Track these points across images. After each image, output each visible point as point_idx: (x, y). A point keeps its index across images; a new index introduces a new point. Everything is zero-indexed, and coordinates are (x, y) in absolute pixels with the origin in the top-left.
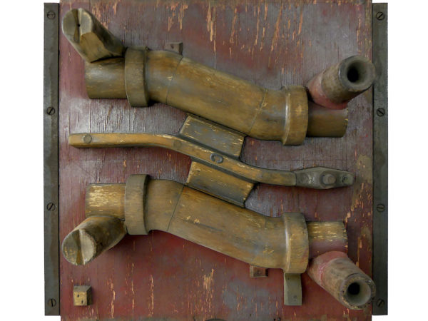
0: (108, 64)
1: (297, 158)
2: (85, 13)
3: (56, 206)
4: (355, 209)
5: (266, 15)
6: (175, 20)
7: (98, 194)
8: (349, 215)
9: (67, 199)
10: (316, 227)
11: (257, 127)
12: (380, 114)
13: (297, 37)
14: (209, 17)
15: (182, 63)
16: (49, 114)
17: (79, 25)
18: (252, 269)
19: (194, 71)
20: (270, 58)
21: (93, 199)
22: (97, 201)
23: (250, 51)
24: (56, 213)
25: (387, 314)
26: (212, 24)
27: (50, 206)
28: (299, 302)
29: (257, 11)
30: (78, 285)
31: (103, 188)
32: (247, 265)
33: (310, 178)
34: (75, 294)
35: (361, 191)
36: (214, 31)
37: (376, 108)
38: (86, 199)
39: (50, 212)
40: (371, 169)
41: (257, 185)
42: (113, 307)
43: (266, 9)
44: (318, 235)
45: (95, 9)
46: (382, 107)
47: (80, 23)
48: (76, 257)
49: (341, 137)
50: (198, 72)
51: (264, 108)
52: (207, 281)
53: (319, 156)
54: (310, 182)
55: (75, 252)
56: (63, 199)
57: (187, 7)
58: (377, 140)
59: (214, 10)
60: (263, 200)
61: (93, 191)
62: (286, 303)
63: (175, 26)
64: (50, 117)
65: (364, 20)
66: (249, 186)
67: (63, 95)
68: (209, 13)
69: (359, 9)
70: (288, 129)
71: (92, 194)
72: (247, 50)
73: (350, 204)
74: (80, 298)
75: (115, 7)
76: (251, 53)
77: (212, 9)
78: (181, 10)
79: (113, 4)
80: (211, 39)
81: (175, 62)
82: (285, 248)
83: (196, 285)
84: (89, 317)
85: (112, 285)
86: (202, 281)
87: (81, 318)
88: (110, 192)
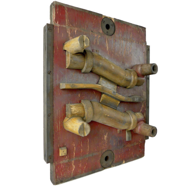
0: (78, 56)
1: (130, 93)
3: (52, 115)
6: (96, 40)
7: (74, 108)
8: (141, 110)
9: (57, 112)
12: (148, 79)
13: (130, 53)
14: (107, 42)
16: (49, 74)
17: (84, 42)
20: (123, 59)
22: (75, 111)
24: (52, 118)
25: (148, 139)
26: (107, 44)
27: (49, 115)
28: (131, 139)
29: (120, 42)
30: (61, 147)
32: (117, 129)
33: (136, 99)
35: (144, 103)
36: (108, 47)
39: (49, 118)
40: (146, 96)
42: (74, 154)
43: (122, 42)
45: (68, 31)
46: (148, 77)
48: (83, 133)
51: (126, 77)
52: (106, 137)
53: (135, 92)
57: (100, 37)
60: (121, 107)
62: (126, 140)
63: (96, 43)
64: (49, 75)
65: (145, 50)
66: (119, 102)
68: (107, 40)
69: (144, 46)
71: (72, 108)
72: (117, 55)
73: (141, 107)
74: (62, 152)
75: (76, 31)
77: (107, 39)
78: (98, 37)
79: (75, 30)
80: (107, 50)
83: (102, 139)
84: (65, 160)
85: (74, 145)
86: (104, 137)
87: (62, 161)
88: (78, 107)
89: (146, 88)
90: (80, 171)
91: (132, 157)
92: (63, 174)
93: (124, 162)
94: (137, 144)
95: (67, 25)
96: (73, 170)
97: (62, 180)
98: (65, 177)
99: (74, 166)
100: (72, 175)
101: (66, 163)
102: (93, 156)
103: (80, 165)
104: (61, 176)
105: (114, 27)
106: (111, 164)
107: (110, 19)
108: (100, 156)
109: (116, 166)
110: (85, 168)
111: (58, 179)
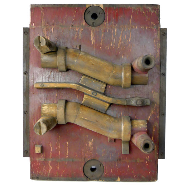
0: (50, 55)
1: (128, 93)
2: (43, 38)
3: (28, 112)
4: (152, 115)
5: (116, 33)
6: (78, 35)
7: (46, 107)
8: (149, 117)
9: (32, 110)
10: (135, 122)
11: (111, 81)
12: (163, 75)
13: (129, 43)
14: (92, 34)
15: (80, 55)
16: (25, 74)
17: (40, 42)
18: (108, 139)
19: (86, 58)
20: (117, 51)
21: (44, 110)
22: (46, 110)
23: (109, 48)
24: (28, 115)
25: (164, 158)
26: (93, 37)
27: (25, 112)
28: (128, 152)
29: (112, 32)
30: (37, 145)
31: (48, 105)
32: (107, 137)
33: (132, 102)
34: (36, 148)
35: (155, 107)
36: (94, 40)
37: (161, 73)
38: (41, 110)
39: (26, 115)
40: (159, 98)
41: (111, 105)
42: (51, 154)
43: (116, 31)
44: (135, 125)
45: (44, 30)
46: (164, 72)
47: (41, 41)
48: (39, 132)
49: (146, 85)
50: (87, 58)
51: (113, 73)
52: (90, 144)
53: (137, 93)
54: (132, 104)
55: (39, 130)
56: (31, 109)
57: (82, 30)
58: (161, 86)
59: (94, 31)
60: (114, 111)
61: (44, 106)
62: (123, 153)
63: (78, 38)
64: (25, 75)
65: (157, 35)
66: (108, 105)
67: (31, 66)
69: (155, 31)
70: (124, 82)
71: (43, 108)
72: (108, 48)
73: (150, 113)
74: (38, 150)
75: (52, 29)
76: (109, 49)
77: (93, 31)
78: (80, 31)
80: (93, 44)
81: (78, 54)
82: (121, 130)
83: (85, 145)
84: (41, 158)
85: (51, 145)
86: (88, 144)
87: (38, 158)
88: (51, 107)
89: (159, 87)
90: (57, 173)
91: (133, 177)
92: (39, 171)
93: (119, 179)
94: (142, 161)
95: (43, 25)
96: (50, 170)
97: (38, 177)
98: (42, 175)
99: (51, 167)
100: (49, 175)
101: (42, 162)
102: (73, 161)
103: (58, 168)
104: (37, 173)
105: (103, 15)
106: (100, 177)
107: (98, 7)
108: (83, 164)
109: (106, 181)
110: (63, 172)
111: (34, 174)
